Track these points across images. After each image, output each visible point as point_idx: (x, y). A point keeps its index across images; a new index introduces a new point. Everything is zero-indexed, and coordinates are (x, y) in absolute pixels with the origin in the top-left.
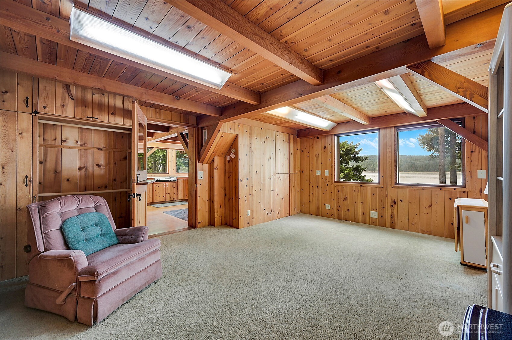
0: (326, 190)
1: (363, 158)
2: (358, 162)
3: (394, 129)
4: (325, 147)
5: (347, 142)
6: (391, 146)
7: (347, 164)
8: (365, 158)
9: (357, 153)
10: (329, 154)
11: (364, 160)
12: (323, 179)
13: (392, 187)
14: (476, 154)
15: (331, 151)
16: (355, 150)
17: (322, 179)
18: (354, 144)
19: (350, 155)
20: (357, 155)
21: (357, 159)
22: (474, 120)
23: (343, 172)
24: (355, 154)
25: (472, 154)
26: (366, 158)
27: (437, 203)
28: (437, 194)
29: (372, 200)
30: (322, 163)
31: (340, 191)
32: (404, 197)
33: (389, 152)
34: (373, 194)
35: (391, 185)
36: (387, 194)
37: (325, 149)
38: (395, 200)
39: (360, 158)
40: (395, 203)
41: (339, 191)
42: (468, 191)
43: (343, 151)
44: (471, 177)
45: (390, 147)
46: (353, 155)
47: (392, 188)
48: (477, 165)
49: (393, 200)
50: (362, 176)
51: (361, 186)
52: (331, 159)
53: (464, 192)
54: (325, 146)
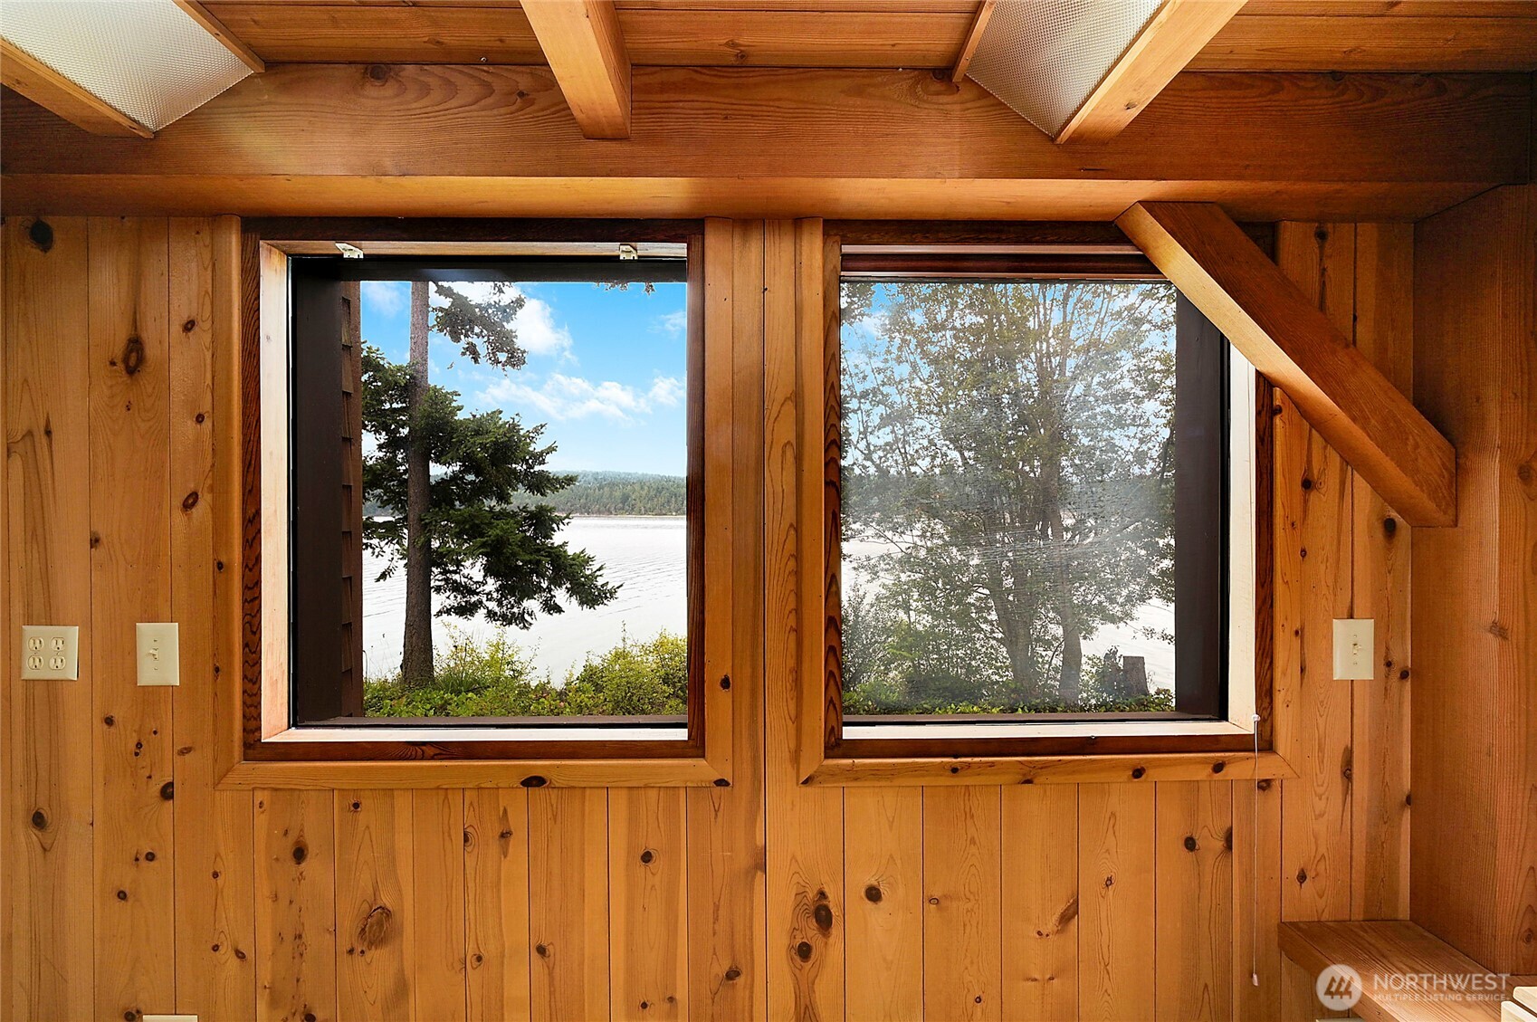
0: (151, 857)
1: (557, 478)
2: (542, 495)
3: (824, 243)
4: (133, 358)
5: (501, 412)
6: (797, 397)
7: (503, 498)
8: (565, 478)
9: (539, 458)
10: (184, 429)
11: (563, 488)
12: (109, 721)
13: (805, 782)
14: (1325, 501)
15: (206, 407)
16: (531, 449)
17: (100, 726)
18: (526, 426)
19: (514, 466)
20: (537, 468)
21: (540, 483)
22: (1321, 248)
23: (482, 535)
24: (530, 461)
25: (1306, 501)
26: (570, 480)
27: (1109, 882)
28: (1113, 814)
29: (630, 909)
30: (95, 542)
31: (312, 849)
32: (891, 856)
33: (777, 451)
34: (647, 857)
35: (796, 757)
36: (760, 842)
37: (131, 371)
38: (822, 895)
39: (548, 479)
40: (823, 917)
41: (299, 854)
42: (1287, 772)
43: (484, 447)
44: (1302, 670)
45: (790, 407)
46: (525, 467)
47: (808, 790)
48: (1331, 584)
49: (812, 894)
50: (555, 545)
51: (534, 782)
52: (205, 501)
53: (1265, 785)
54: (135, 345)
